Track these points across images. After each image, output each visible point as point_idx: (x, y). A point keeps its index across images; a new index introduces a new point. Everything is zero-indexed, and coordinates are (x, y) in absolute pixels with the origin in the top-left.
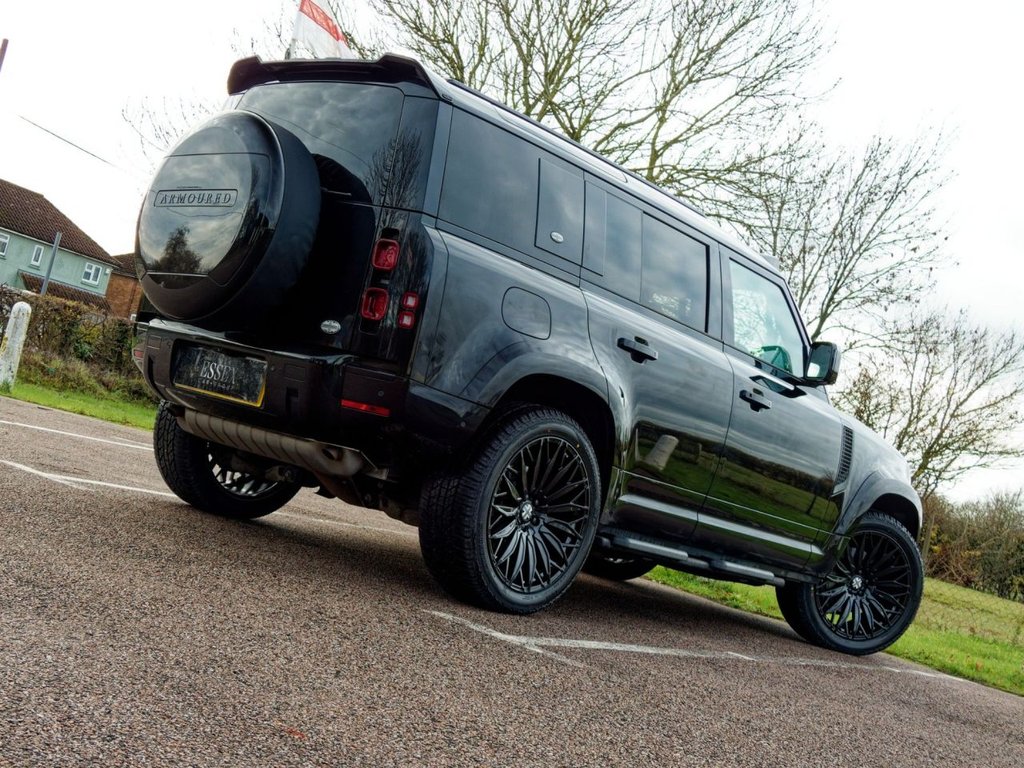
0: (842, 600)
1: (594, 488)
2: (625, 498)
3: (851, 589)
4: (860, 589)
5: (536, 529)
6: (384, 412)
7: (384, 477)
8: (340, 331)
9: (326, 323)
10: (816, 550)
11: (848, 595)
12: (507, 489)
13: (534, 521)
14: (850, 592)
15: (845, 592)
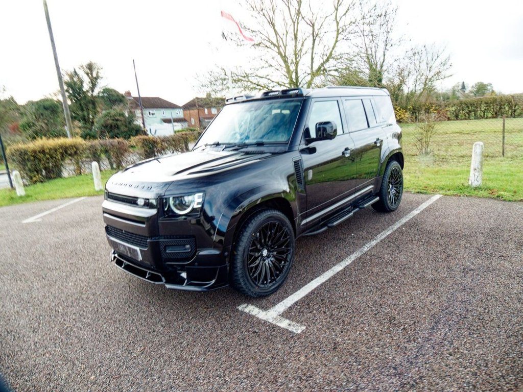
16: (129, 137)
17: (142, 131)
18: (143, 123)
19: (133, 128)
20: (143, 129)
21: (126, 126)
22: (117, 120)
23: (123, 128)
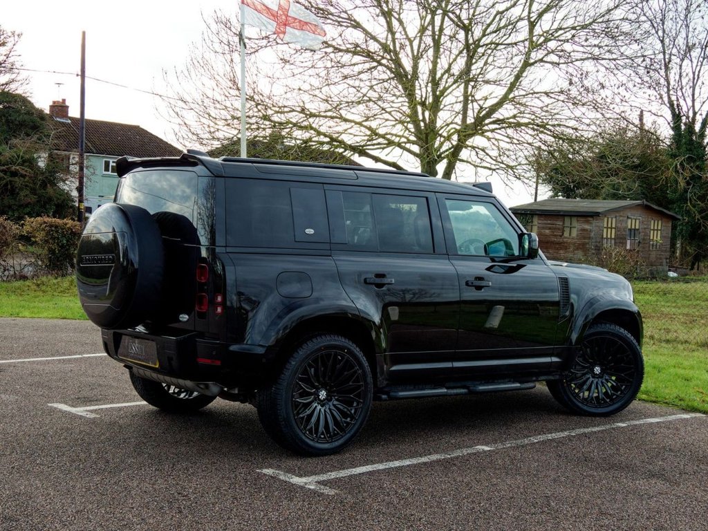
0: (588, 383)
1: (364, 372)
2: (394, 368)
3: (594, 376)
4: (600, 373)
5: (331, 403)
6: (218, 363)
7: (236, 392)
8: (188, 320)
9: (181, 316)
10: (555, 359)
11: (591, 379)
12: (303, 388)
13: (329, 398)
14: (593, 377)
15: (589, 378)
16: (21, 218)
17: (73, 207)
18: (80, 190)
19: (50, 199)
20: (77, 204)
21: (33, 191)
22: (15, 174)
23: (25, 196)
